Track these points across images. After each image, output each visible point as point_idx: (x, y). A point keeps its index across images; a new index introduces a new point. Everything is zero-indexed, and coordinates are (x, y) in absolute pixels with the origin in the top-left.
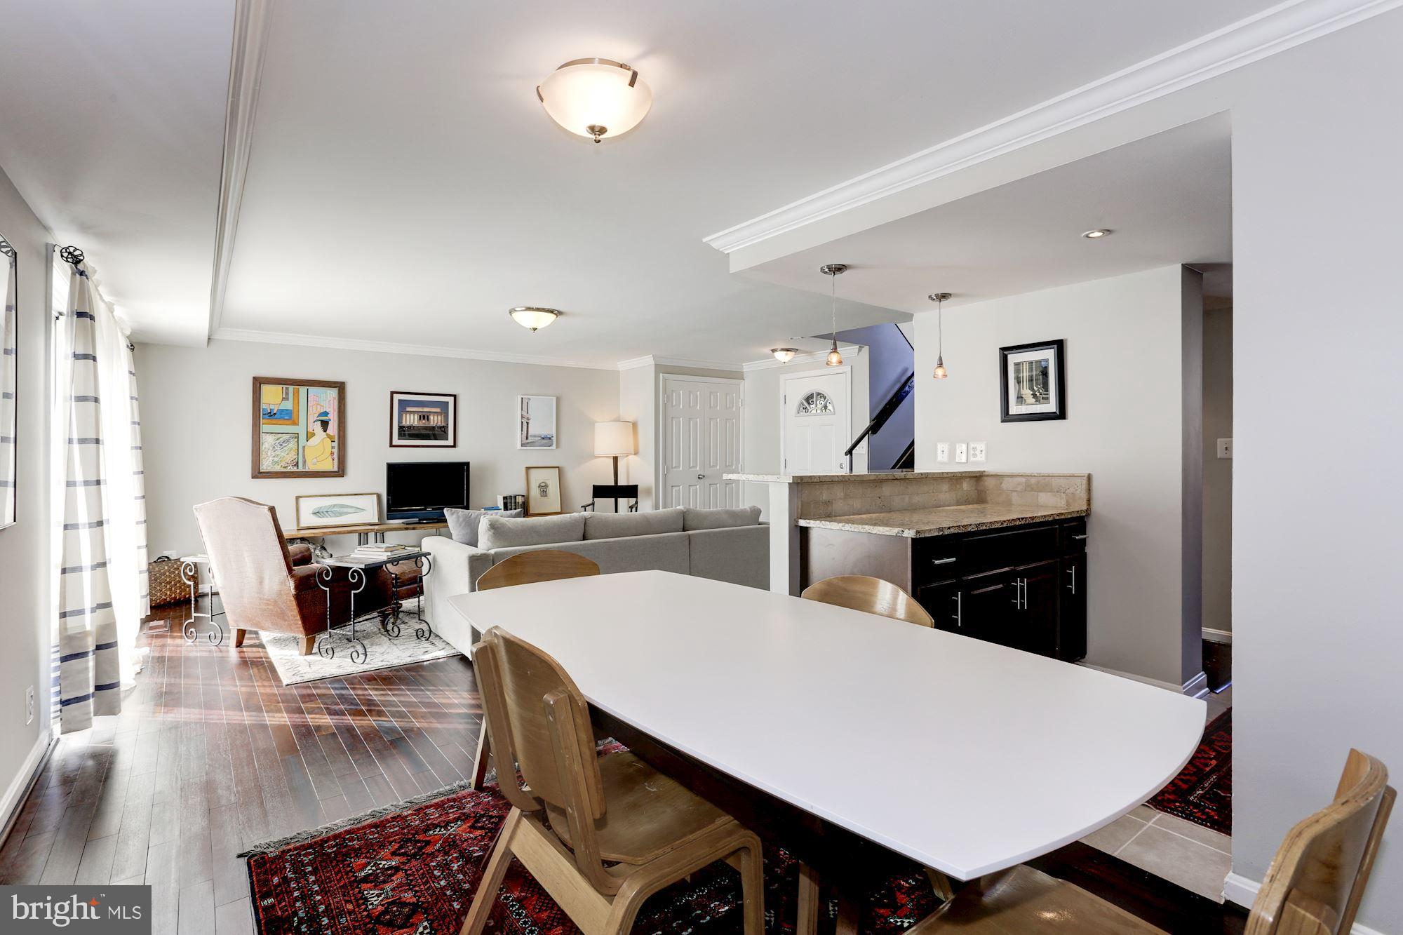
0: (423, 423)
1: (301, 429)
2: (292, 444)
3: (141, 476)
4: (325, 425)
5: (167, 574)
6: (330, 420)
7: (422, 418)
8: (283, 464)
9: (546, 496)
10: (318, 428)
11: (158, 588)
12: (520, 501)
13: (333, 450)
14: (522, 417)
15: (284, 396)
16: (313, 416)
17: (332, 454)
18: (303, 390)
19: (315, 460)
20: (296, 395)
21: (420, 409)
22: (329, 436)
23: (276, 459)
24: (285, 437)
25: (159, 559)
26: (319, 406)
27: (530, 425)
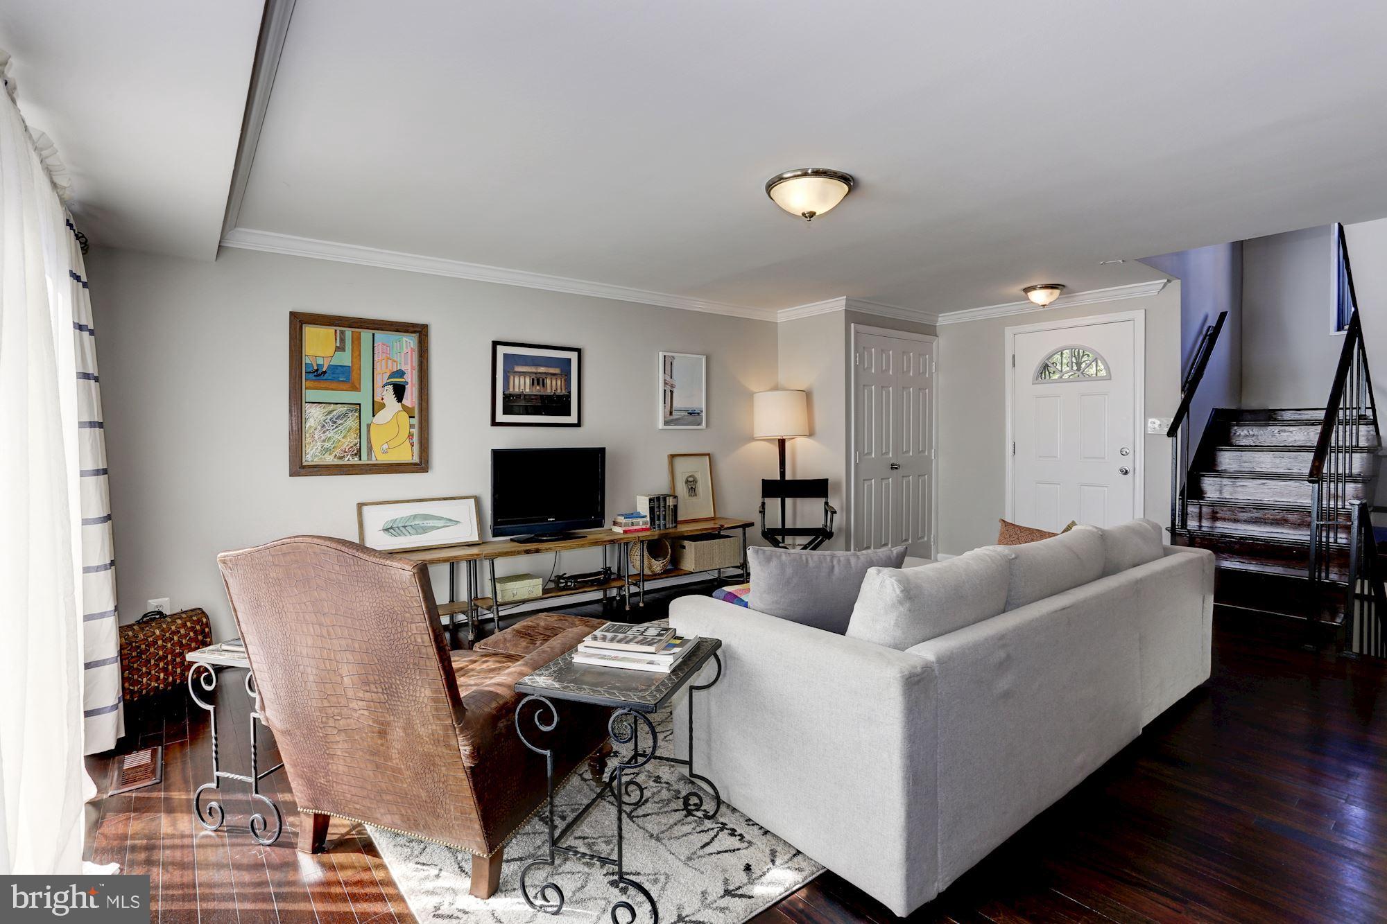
0: (537, 390)
1: (363, 397)
2: (351, 422)
3: (103, 479)
4: (399, 391)
5: (160, 642)
6: (407, 383)
7: (535, 382)
8: (337, 452)
9: (695, 495)
10: (389, 396)
11: (144, 669)
12: (671, 504)
13: (411, 430)
14: (665, 383)
15: (338, 345)
16: (382, 378)
17: (411, 436)
18: (366, 335)
19: (385, 446)
20: (356, 342)
21: (533, 369)
22: (405, 408)
23: (327, 445)
24: (341, 409)
25: (145, 616)
26: (390, 362)
27: (674, 395)
